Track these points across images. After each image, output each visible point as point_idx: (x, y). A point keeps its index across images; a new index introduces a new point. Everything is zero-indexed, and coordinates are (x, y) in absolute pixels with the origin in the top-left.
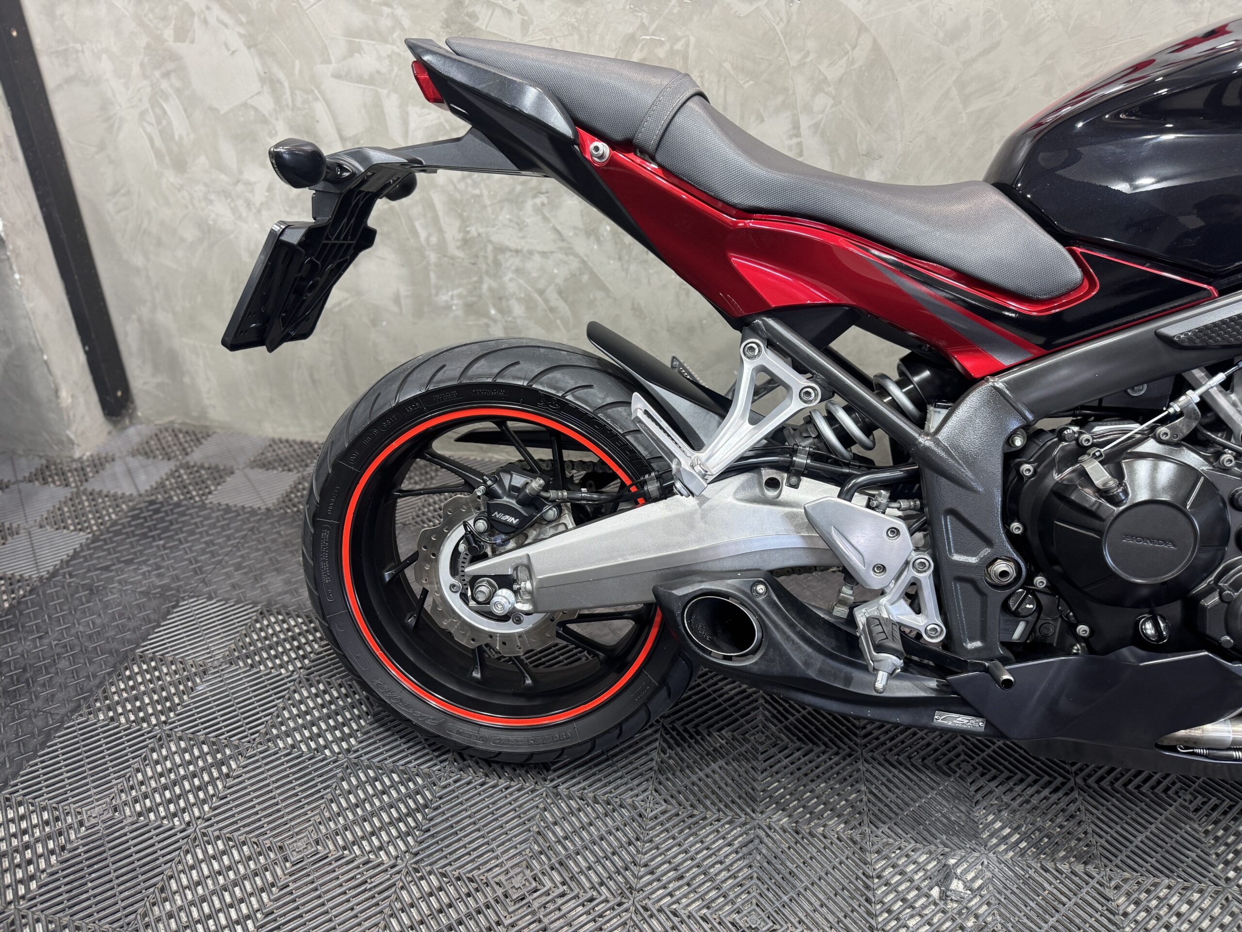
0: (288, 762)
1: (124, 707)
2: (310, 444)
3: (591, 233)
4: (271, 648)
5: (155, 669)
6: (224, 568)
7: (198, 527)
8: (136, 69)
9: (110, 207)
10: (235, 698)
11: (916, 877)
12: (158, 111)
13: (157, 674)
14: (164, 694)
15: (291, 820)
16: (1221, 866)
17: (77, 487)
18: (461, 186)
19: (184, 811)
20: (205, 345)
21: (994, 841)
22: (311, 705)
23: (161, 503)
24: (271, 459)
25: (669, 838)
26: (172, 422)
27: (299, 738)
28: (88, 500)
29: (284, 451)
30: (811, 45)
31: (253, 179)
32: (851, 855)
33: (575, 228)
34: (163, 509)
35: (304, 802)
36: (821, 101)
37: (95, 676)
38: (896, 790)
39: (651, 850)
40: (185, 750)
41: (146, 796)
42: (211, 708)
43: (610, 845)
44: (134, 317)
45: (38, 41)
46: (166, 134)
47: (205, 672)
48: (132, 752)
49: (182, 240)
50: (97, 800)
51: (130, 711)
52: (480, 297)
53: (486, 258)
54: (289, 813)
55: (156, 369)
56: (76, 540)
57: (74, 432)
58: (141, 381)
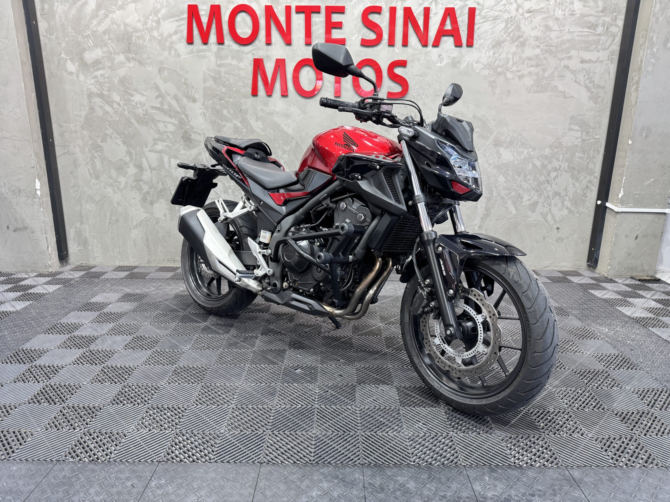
6: (111, 288)
7: (99, 283)
8: (87, 150)
9: (71, 191)
12: (92, 162)
24: (120, 269)
26: (82, 265)
30: (281, 142)
31: (120, 181)
34: (86, 280)
36: (285, 156)
37: (76, 306)
44: (74, 226)
45: (56, 143)
46: (94, 168)
47: (110, 304)
49: (95, 200)
55: (79, 244)
56: (58, 286)
57: (51, 263)
58: (73, 249)
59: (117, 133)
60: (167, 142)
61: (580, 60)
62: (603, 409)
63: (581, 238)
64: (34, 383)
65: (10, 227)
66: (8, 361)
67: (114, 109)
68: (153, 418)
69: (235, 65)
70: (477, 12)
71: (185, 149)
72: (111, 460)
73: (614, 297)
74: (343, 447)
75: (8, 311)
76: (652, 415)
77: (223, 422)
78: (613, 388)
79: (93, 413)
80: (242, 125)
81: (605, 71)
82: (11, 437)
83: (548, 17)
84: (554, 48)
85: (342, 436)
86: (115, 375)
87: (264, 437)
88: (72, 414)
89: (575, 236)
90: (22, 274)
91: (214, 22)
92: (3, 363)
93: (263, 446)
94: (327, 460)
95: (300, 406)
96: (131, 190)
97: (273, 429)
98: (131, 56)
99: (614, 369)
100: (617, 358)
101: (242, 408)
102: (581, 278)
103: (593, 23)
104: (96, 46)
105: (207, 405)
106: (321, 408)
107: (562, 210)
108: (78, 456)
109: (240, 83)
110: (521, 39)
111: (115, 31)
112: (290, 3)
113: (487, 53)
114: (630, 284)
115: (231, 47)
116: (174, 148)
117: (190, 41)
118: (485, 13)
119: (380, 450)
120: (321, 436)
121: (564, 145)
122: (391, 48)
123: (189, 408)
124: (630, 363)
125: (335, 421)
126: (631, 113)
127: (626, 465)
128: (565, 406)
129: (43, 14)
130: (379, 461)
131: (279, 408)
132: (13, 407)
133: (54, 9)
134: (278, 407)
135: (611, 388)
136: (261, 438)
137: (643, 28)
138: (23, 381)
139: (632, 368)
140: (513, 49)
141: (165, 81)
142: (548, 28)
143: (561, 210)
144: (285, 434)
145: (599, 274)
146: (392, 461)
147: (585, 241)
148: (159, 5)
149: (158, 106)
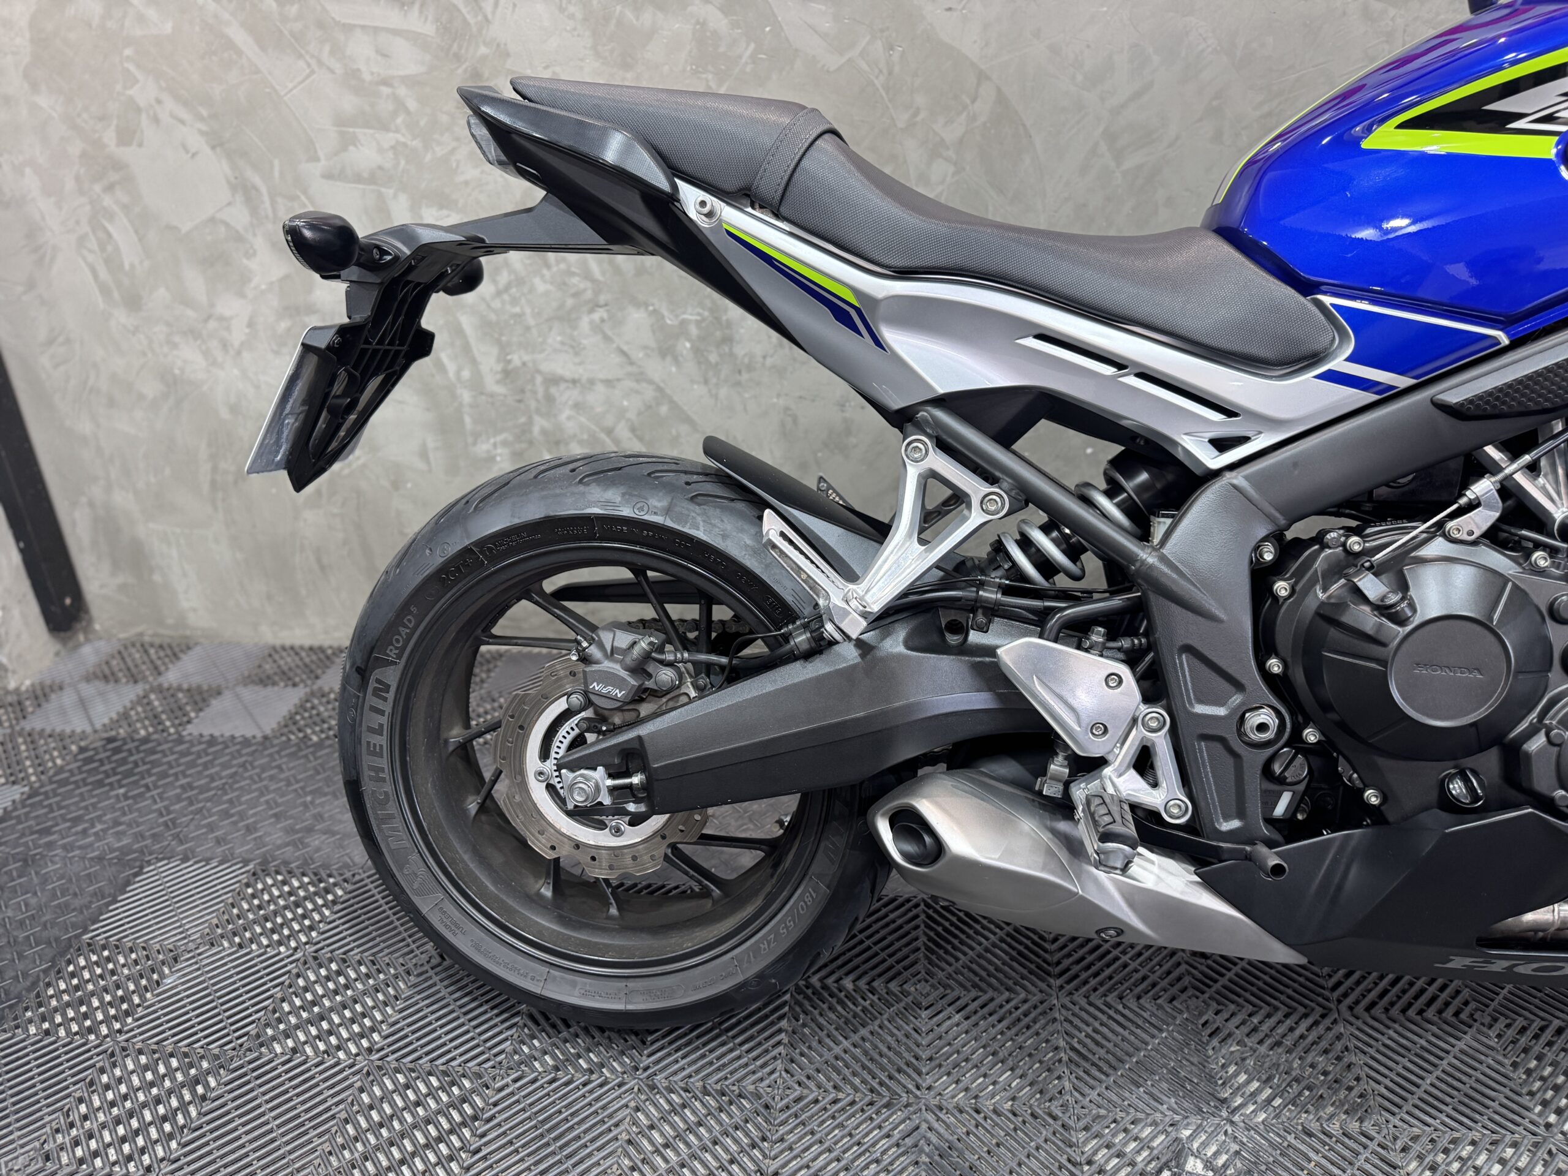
0: (287, 1072)
1: (64, 1015)
2: (321, 649)
3: (666, 351)
4: (267, 920)
5: (108, 960)
6: (206, 818)
7: (171, 767)
8: (70, 185)
9: (45, 361)
10: (216, 991)
11: (1139, 1159)
12: (101, 234)
13: (110, 966)
14: (120, 993)
15: (290, 1152)
16: (1538, 1108)
17: (11, 726)
18: (496, 304)
19: (142, 1151)
20: (178, 530)
21: (1239, 1101)
22: (320, 991)
23: (124, 739)
24: (271, 672)
25: (806, 1134)
26: (141, 634)
27: (302, 1037)
28: (25, 742)
29: (289, 660)
30: (920, 100)
31: (227, 313)
32: (1050, 1136)
33: (645, 348)
34: (126, 747)
35: (309, 1125)
36: (941, 170)
37: (25, 975)
38: (1104, 1042)
39: (782, 1152)
40: (146, 1068)
41: (91, 1136)
42: (184, 1006)
43: (726, 1150)
44: (84, 500)
46: (113, 262)
47: (176, 960)
48: (73, 1076)
49: (141, 397)
50: (22, 1146)
51: (72, 1019)
52: (531, 443)
53: (534, 392)
54: (287, 1143)
55: (116, 564)
57: (8, 655)
58: (98, 583)
59: (177, 97)
60: (397, 131)
96: (277, 353)
116: (429, 157)
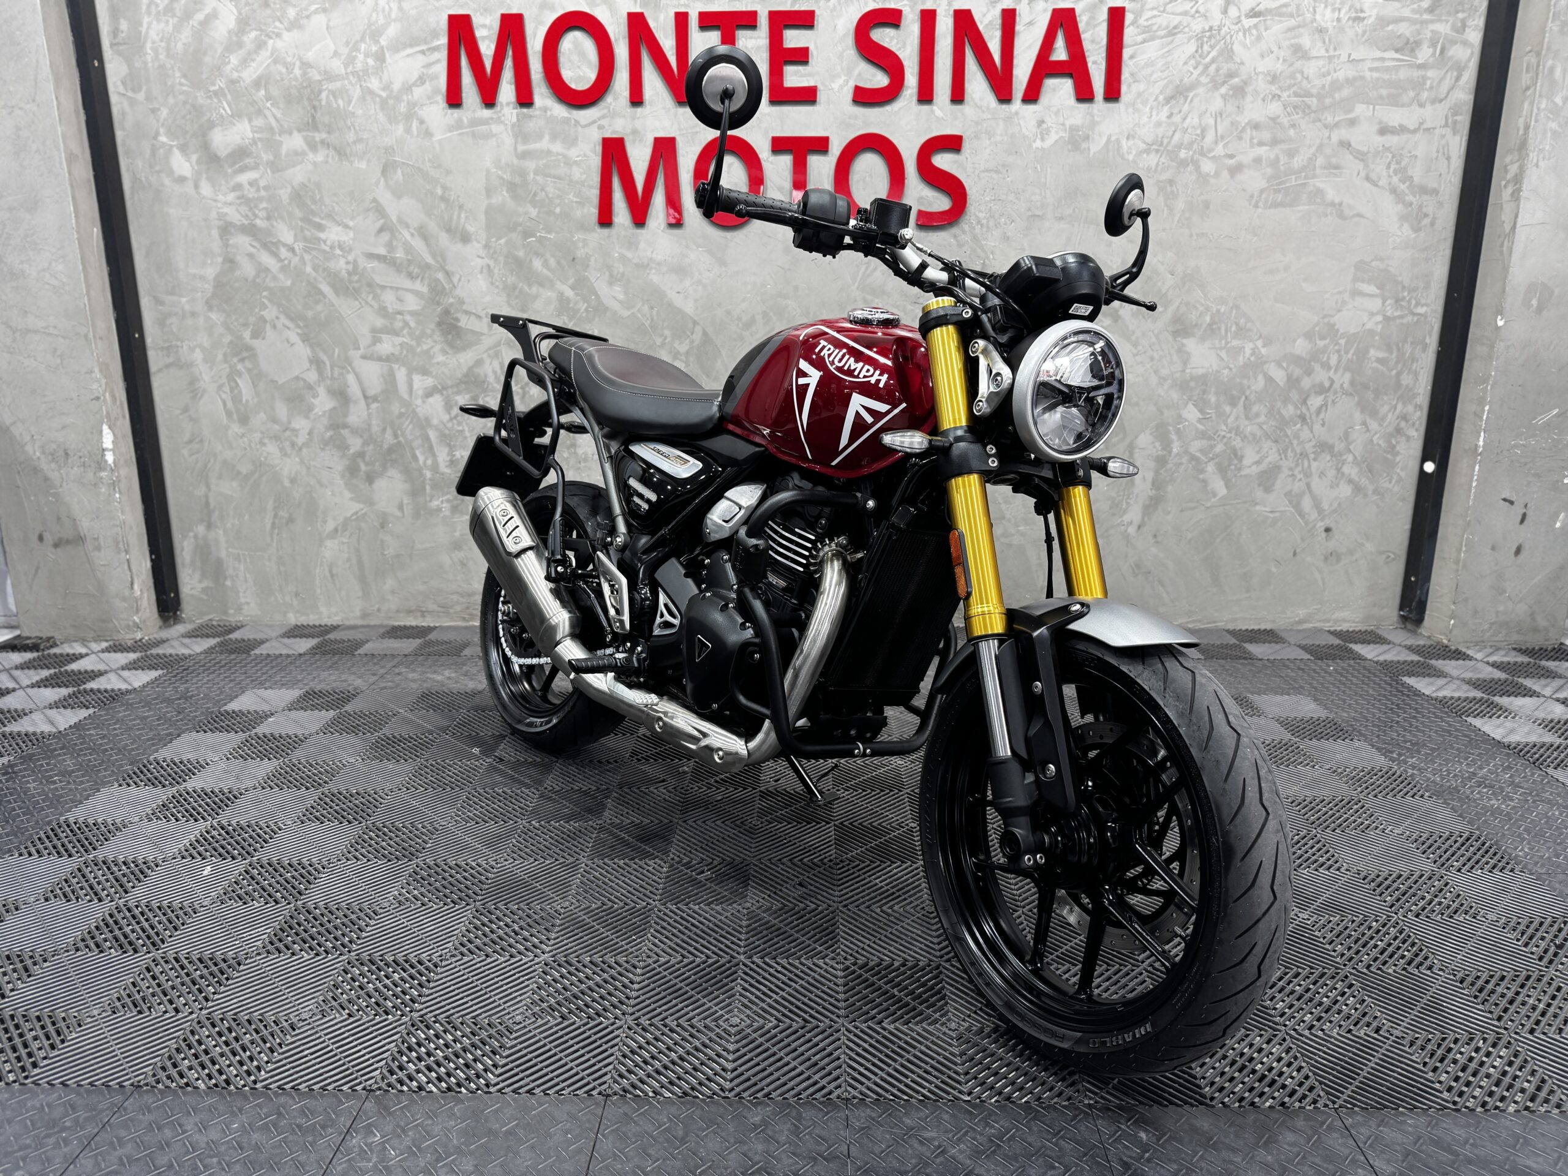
8: (220, 357)
9: (185, 452)
12: (232, 384)
17: (143, 653)
18: (450, 425)
20: (246, 553)
24: (298, 633)
26: (210, 620)
28: (156, 658)
31: (297, 427)
37: (194, 720)
45: (149, 341)
46: (237, 398)
47: (272, 714)
49: (239, 473)
55: (204, 576)
56: (154, 674)
57: (140, 618)
58: (189, 587)
59: (288, 317)
60: (403, 336)
61: (1376, 127)
62: (1430, 968)
63: (1384, 552)
64: (90, 901)
65: (45, 538)
66: (33, 850)
67: (281, 260)
68: (360, 987)
69: (558, 154)
70: (1129, 18)
71: (444, 352)
72: (258, 1085)
73: (1463, 695)
74: (802, 1058)
75: (38, 731)
76: (1550, 984)
77: (520, 995)
78: (1456, 917)
79: (223, 974)
80: (577, 294)
81: (1438, 152)
82: (31, 1030)
83: (1299, 27)
84: (1315, 100)
85: (801, 1032)
86: (275, 884)
87: (616, 1033)
88: (173, 974)
89: (1369, 547)
90: (74, 644)
91: (510, 53)
92: (21, 855)
93: (612, 1055)
94: (763, 1089)
95: (704, 958)
96: (323, 449)
97: (637, 1014)
98: (318, 136)
99: (1459, 870)
100: (1468, 843)
101: (566, 962)
102: (1385, 647)
103: (1408, 40)
104: (237, 115)
105: (487, 956)
106: (753, 963)
107: (1338, 485)
108: (182, 1076)
109: (571, 196)
110: (1236, 80)
111: (282, 80)
112: (685, 5)
113: (1154, 113)
114: (1502, 663)
115: (549, 113)
116: (419, 350)
117: (454, 98)
118: (1147, 20)
119: (889, 1065)
120: (749, 1031)
121: (1341, 331)
122: (925, 108)
123: (444, 963)
124: (1498, 857)
125: (784, 994)
126: (1502, 252)
127: (1484, 1104)
128: (1338, 960)
129: (116, 44)
130: (887, 1091)
131: (655, 963)
132: (40, 959)
133: (140, 32)
134: (650, 961)
135: (1451, 917)
136: (609, 1037)
137: (1529, 48)
138: (66, 897)
139: (1504, 868)
140: (1218, 104)
141: (398, 194)
142: (1300, 52)
143: (1333, 485)
144: (665, 1026)
145: (1429, 637)
146: (917, 1092)
147: (1394, 559)
148: (381, 16)
149: (382, 251)
